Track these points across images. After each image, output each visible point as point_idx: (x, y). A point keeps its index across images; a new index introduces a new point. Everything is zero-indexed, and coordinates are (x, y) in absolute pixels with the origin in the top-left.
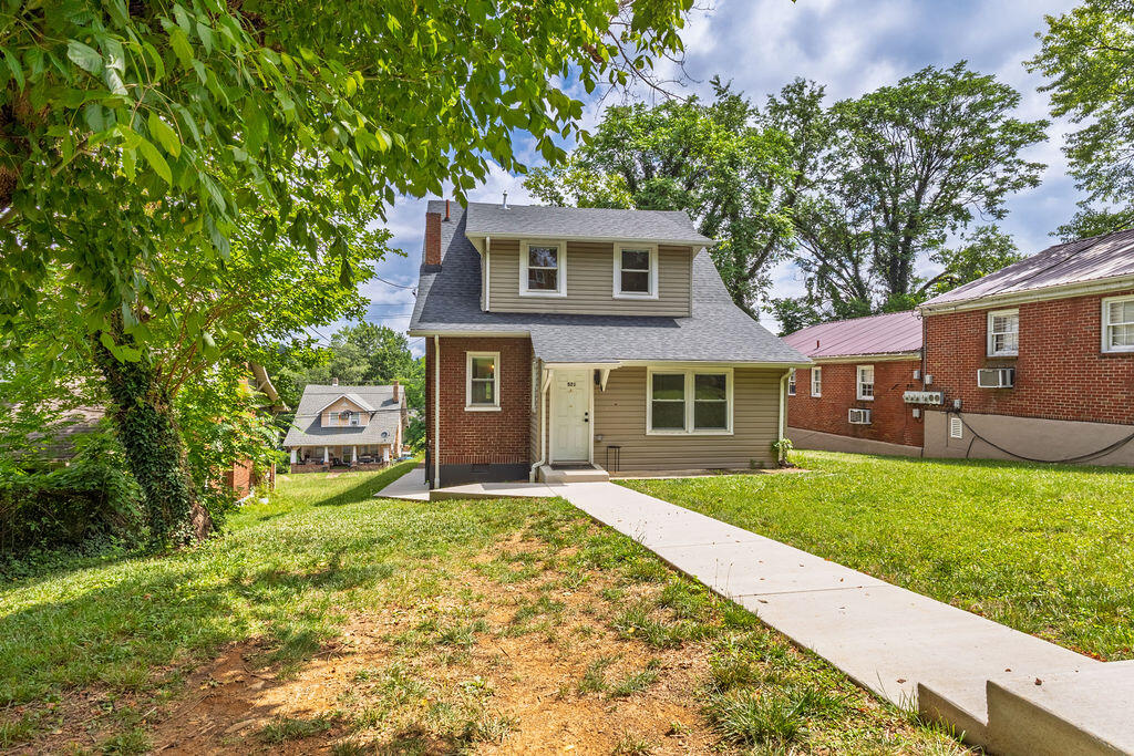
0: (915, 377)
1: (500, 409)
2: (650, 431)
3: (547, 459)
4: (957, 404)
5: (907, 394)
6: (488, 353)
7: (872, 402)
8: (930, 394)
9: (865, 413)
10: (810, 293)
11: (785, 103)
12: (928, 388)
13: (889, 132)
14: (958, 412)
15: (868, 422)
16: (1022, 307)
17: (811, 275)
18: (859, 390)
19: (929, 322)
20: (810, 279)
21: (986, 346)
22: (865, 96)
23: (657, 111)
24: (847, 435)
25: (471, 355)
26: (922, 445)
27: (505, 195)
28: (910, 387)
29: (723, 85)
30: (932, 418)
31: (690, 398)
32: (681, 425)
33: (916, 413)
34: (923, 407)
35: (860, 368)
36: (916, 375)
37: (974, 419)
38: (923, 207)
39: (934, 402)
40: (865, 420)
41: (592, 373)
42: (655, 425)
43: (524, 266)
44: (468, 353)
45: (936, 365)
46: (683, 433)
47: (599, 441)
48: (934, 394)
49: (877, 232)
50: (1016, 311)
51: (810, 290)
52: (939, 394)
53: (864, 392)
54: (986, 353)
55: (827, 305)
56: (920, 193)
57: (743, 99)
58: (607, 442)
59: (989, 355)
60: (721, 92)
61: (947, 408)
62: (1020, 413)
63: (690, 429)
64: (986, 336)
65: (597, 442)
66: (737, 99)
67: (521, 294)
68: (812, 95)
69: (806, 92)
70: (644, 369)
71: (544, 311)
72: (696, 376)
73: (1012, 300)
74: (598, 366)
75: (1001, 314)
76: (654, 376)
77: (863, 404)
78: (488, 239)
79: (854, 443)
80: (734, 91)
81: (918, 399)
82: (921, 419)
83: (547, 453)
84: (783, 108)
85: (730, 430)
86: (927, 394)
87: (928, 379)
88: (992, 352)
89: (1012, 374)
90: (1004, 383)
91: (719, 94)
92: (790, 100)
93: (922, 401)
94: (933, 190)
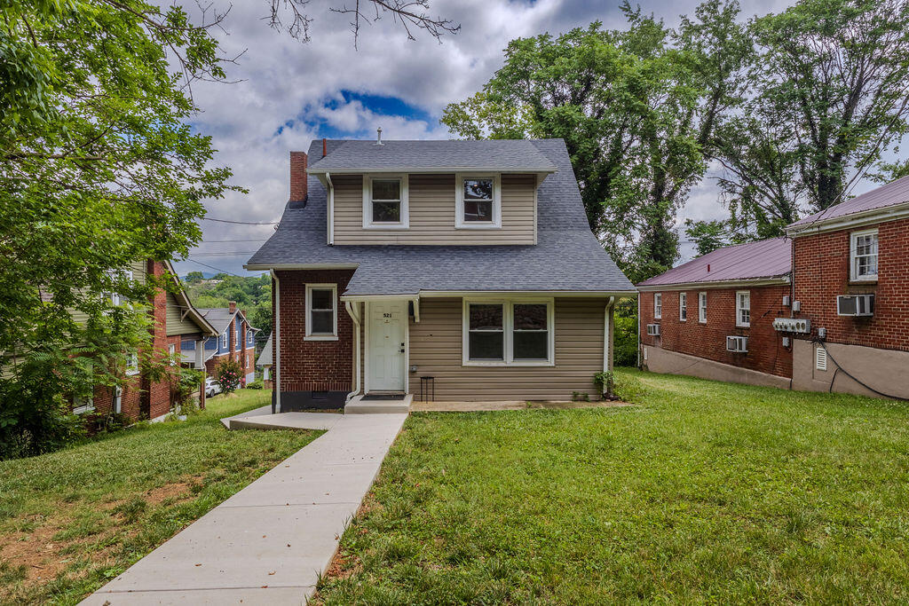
0: (784, 303)
1: (337, 339)
2: (466, 361)
3: (362, 389)
4: (821, 332)
5: (778, 322)
6: (327, 285)
7: (748, 329)
8: (797, 321)
9: (740, 340)
10: (733, 215)
11: (700, 23)
12: (797, 315)
13: (815, 44)
14: (823, 341)
15: (744, 350)
16: (882, 226)
17: (736, 196)
18: (739, 316)
19: (798, 242)
20: (734, 201)
21: (849, 269)
22: (788, 10)
23: (564, 39)
24: (728, 363)
25: (310, 288)
26: (790, 376)
27: (380, 131)
28: (781, 314)
29: (634, 10)
30: (800, 347)
31: (508, 329)
32: (500, 356)
33: (785, 342)
34: (792, 336)
35: (739, 294)
36: (785, 301)
37: (836, 348)
38: (854, 121)
39: (801, 330)
40: (740, 349)
41: (407, 304)
42: (473, 355)
43: (367, 200)
44: (307, 285)
45: (804, 290)
46: (501, 364)
47: (415, 372)
48: (802, 321)
49: (802, 150)
50: (876, 231)
51: (733, 212)
52: (804, 321)
53: (744, 318)
54: (849, 278)
55: (753, 229)
56: (850, 107)
57: (656, 21)
58: (420, 373)
59: (852, 280)
60: (633, 18)
61: (812, 336)
62: (880, 344)
63: (509, 359)
64: (849, 259)
65: (412, 373)
66: (650, 22)
67: (364, 227)
68: (725, 13)
69: (720, 10)
70: (460, 300)
71: (386, 243)
72: (515, 305)
73: (870, 219)
74: (410, 297)
75: (864, 234)
76: (471, 306)
77: (741, 331)
78: (328, 175)
79: (734, 371)
80: (645, 14)
81: (786, 327)
82: (789, 349)
83: (362, 383)
84: (698, 30)
85: (551, 361)
86: (794, 322)
87: (796, 306)
88: (855, 277)
89: (872, 300)
90: (862, 310)
91: (632, 19)
92: (704, 19)
93: (790, 330)
94: (865, 103)
